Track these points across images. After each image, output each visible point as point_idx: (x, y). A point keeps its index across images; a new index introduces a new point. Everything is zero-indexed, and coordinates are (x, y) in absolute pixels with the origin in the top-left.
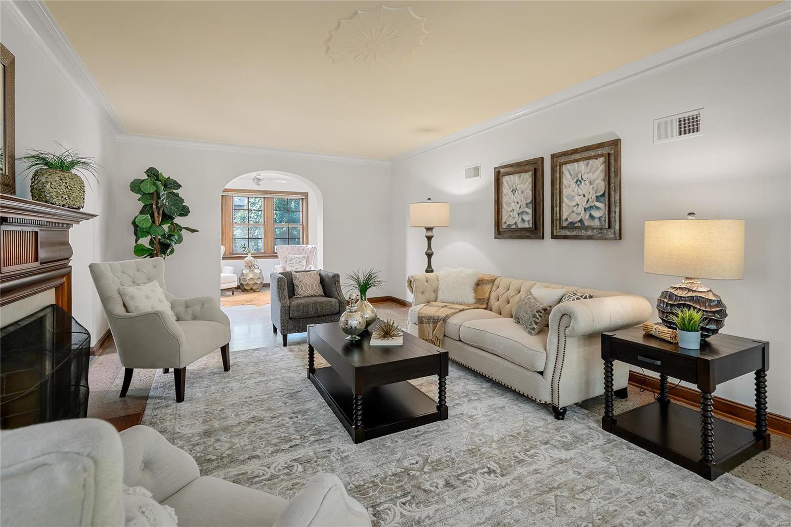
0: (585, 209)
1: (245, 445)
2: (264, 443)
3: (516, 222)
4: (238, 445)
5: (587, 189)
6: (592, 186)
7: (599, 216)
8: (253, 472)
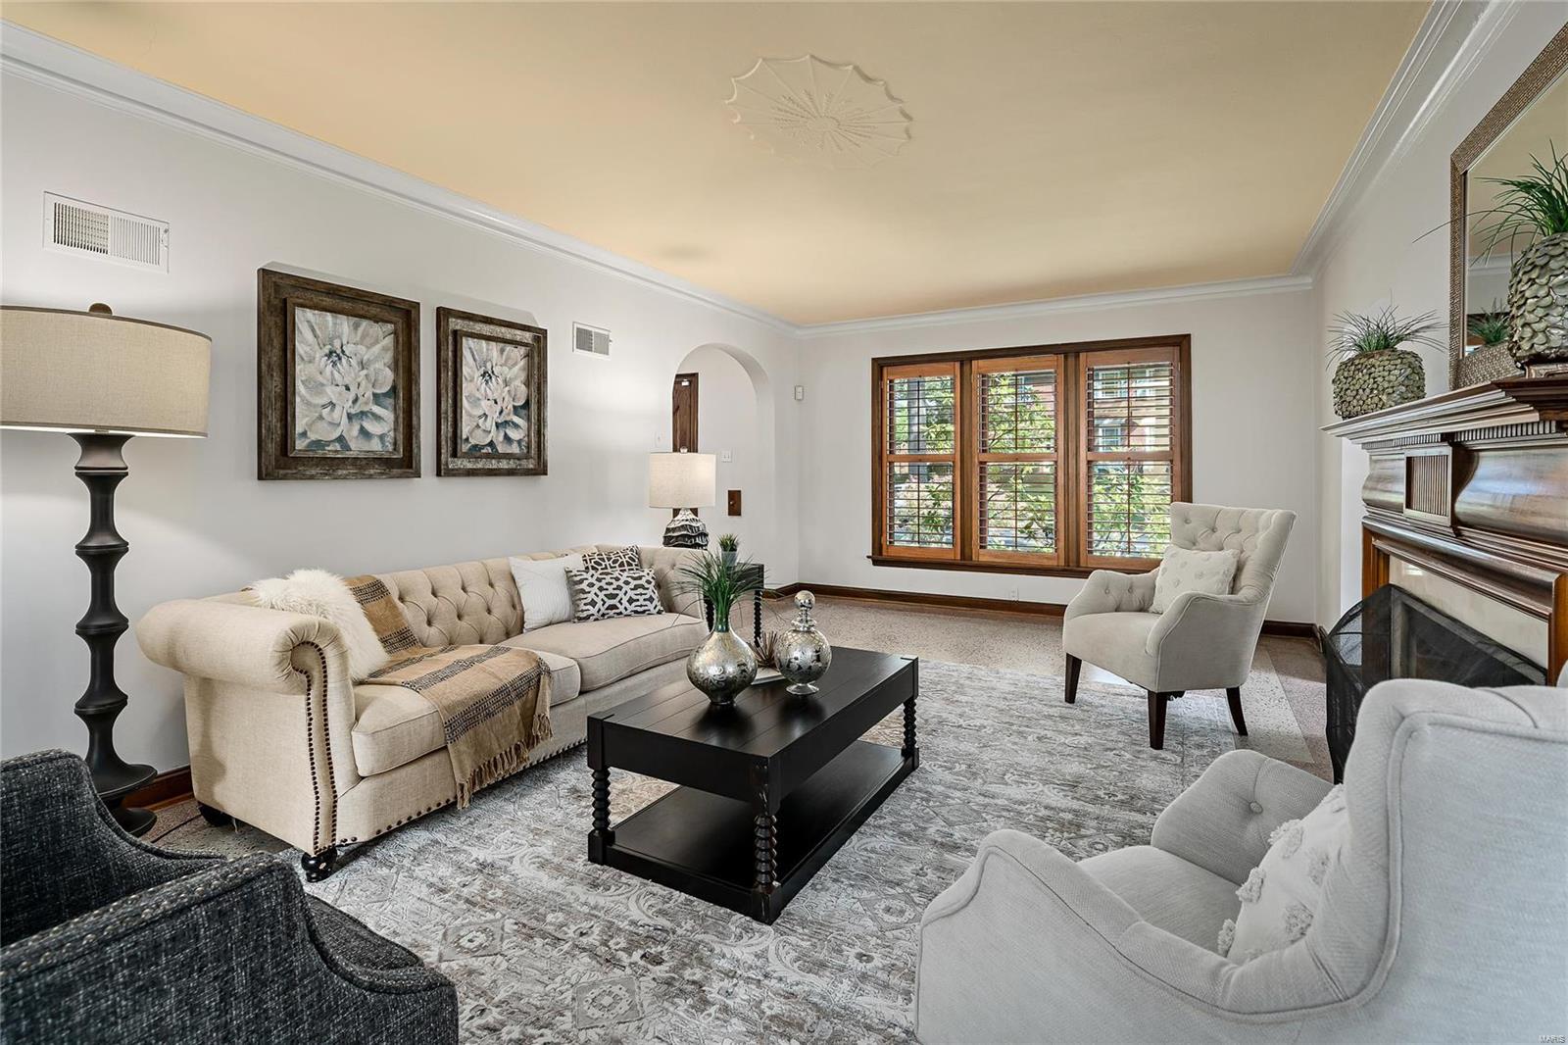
0: (498, 425)
1: (1056, 830)
2: (1026, 820)
3: (341, 436)
4: (1066, 835)
5: (499, 391)
6: (507, 388)
7: (517, 439)
8: (1065, 796)
